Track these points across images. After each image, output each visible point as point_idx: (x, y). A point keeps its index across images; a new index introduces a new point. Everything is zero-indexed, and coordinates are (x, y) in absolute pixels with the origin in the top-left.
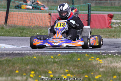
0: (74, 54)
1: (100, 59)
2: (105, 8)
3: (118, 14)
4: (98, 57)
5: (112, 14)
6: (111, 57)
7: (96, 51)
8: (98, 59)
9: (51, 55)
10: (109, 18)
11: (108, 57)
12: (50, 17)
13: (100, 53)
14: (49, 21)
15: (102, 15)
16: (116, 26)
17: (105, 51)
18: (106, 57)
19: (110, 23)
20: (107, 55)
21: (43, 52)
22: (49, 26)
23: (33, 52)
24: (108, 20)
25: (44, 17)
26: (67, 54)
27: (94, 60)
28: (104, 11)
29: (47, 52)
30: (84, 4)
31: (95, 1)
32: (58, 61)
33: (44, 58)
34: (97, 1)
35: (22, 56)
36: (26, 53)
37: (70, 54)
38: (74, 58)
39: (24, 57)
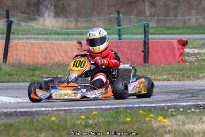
0: (121, 111)
1: (164, 118)
2: (174, 28)
3: (196, 39)
4: (162, 115)
5: (185, 40)
6: (183, 115)
7: (158, 105)
8: (161, 117)
9: (82, 112)
10: (180, 47)
11: (179, 114)
12: (80, 48)
13: (164, 108)
15: (168, 42)
16: (193, 59)
17: (173, 104)
18: (175, 114)
19: (181, 54)
20: (176, 110)
21: (67, 108)
23: (51, 109)
24: (179, 50)
25: (70, 47)
26: (108, 112)
27: (155, 120)
28: (172, 34)
29: (74, 108)
30: (138, 24)
31: (156, 18)
32: (92, 124)
33: (69, 118)
34: (160, 18)
35: (32, 117)
36: (39, 111)
37: (113, 111)
38: (121, 118)
39: (35, 118)
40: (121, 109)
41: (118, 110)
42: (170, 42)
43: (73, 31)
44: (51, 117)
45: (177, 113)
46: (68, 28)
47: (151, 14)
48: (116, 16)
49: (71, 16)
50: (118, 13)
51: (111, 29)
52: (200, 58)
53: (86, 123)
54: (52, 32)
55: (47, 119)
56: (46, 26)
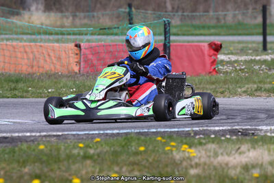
0: (132, 138)
1: (190, 147)
2: (203, 27)
3: (233, 42)
4: (186, 144)
5: (219, 43)
6: (216, 143)
7: (182, 130)
8: (185, 146)
9: (79, 139)
10: (212, 52)
11: (209, 142)
12: (78, 52)
13: (190, 134)
14: (77, 60)
15: (196, 46)
16: (229, 68)
17: (201, 129)
18: (204, 141)
19: (214, 62)
20: (206, 137)
21: (60, 134)
22: (76, 73)
23: (38, 134)
24: (211, 56)
25: (65, 52)
26: (115, 138)
27: (177, 149)
28: (201, 35)
29: (70, 133)
30: (155, 22)
31: (180, 13)
32: (94, 154)
33: (63, 147)
34: (185, 14)
35: (13, 144)
36: (23, 136)
37: (121, 137)
38: (132, 146)
39: (17, 146)
40: (132, 135)
41: (129, 136)
42: (199, 46)
43: (69, 29)
44: (39, 144)
45: (207, 140)
46: (62, 26)
47: (173, 8)
48: (127, 10)
49: (67, 10)
50: (130, 6)
51: (120, 27)
52: (238, 68)
53: (85, 153)
54: (42, 31)
55: (33, 147)
56: (32, 23)
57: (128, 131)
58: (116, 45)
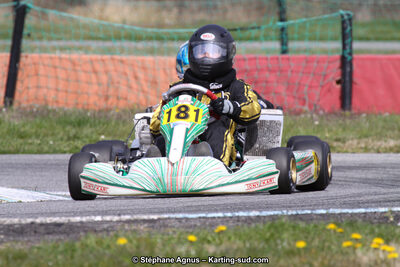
0: (282, 225)
1: (387, 242)
4: (380, 236)
7: (373, 210)
8: (379, 241)
9: (190, 227)
13: (387, 218)
21: (155, 217)
23: (116, 218)
25: (165, 70)
26: (253, 225)
27: (364, 246)
29: (172, 216)
30: (326, 16)
32: (215, 254)
33: (159, 240)
35: (72, 236)
36: (88, 222)
37: (264, 223)
38: (282, 240)
39: (78, 239)
40: (284, 220)
41: (277, 222)
43: (170, 31)
44: (117, 236)
46: (160, 25)
51: (263, 27)
53: (199, 253)
54: (123, 34)
55: (107, 241)
56: (107, 19)
57: (276, 213)
58: (255, 59)
